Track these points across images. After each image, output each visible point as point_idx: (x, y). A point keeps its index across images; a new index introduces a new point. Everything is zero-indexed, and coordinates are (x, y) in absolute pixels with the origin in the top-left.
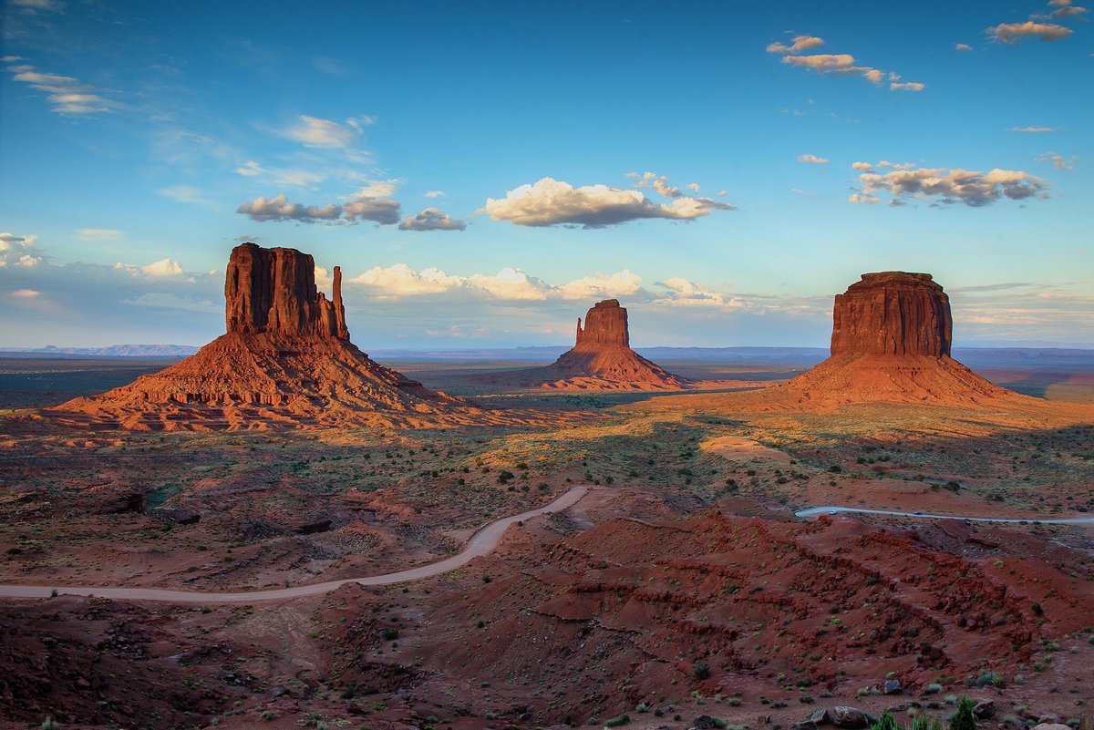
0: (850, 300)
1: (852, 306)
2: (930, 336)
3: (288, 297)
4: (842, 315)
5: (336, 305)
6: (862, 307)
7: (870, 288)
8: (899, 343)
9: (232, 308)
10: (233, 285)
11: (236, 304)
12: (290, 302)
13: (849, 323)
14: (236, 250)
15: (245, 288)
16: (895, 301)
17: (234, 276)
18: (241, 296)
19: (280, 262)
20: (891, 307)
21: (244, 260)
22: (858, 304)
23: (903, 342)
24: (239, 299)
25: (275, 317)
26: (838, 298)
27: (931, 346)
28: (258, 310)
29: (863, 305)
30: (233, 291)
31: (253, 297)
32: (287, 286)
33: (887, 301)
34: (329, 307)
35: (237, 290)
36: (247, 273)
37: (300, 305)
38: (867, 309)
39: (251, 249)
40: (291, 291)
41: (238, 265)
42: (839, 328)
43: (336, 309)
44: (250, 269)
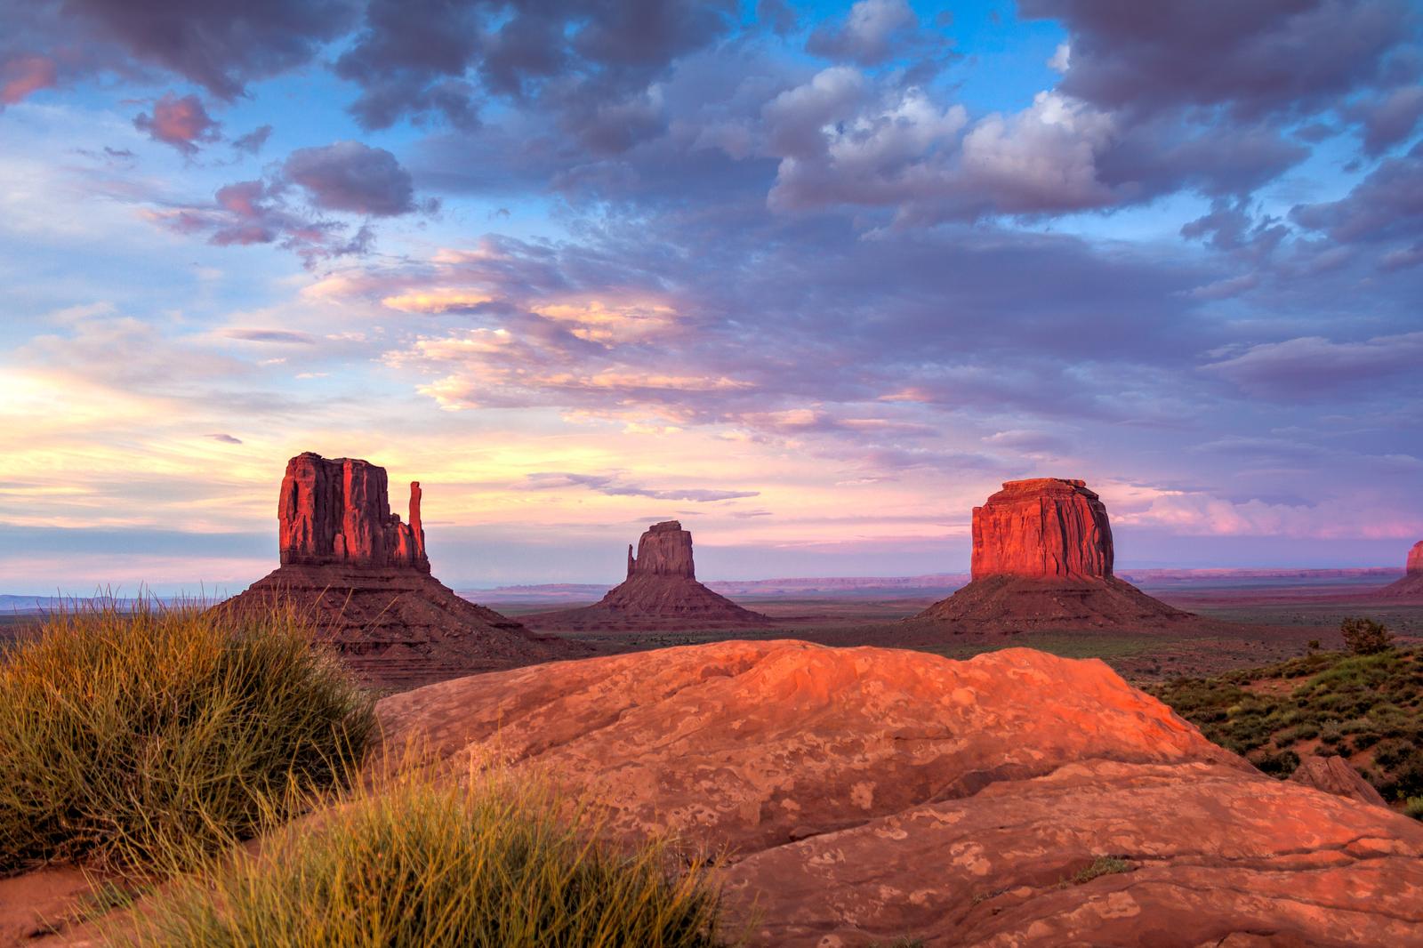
0: (993, 512)
1: (995, 520)
2: (1094, 551)
3: (358, 520)
4: (984, 531)
5: (415, 529)
6: (1008, 522)
7: (1017, 499)
8: (1061, 561)
9: (288, 534)
10: (291, 505)
11: (293, 531)
12: (361, 527)
13: (993, 540)
14: (294, 462)
15: (306, 509)
16: (1052, 512)
17: (291, 495)
18: (301, 520)
19: (348, 477)
20: (1049, 520)
21: (305, 474)
22: (1003, 519)
23: (1065, 560)
24: (298, 523)
25: (342, 545)
26: (977, 511)
27: (1095, 565)
28: (321, 536)
29: (1010, 519)
30: (291, 512)
31: (316, 519)
32: (358, 506)
33: (1043, 513)
34: (407, 532)
35: (296, 511)
36: (309, 490)
37: (372, 529)
38: (1016, 523)
39: (313, 459)
40: (362, 513)
41: (298, 480)
42: (981, 546)
43: (415, 532)
44: (313, 485)
